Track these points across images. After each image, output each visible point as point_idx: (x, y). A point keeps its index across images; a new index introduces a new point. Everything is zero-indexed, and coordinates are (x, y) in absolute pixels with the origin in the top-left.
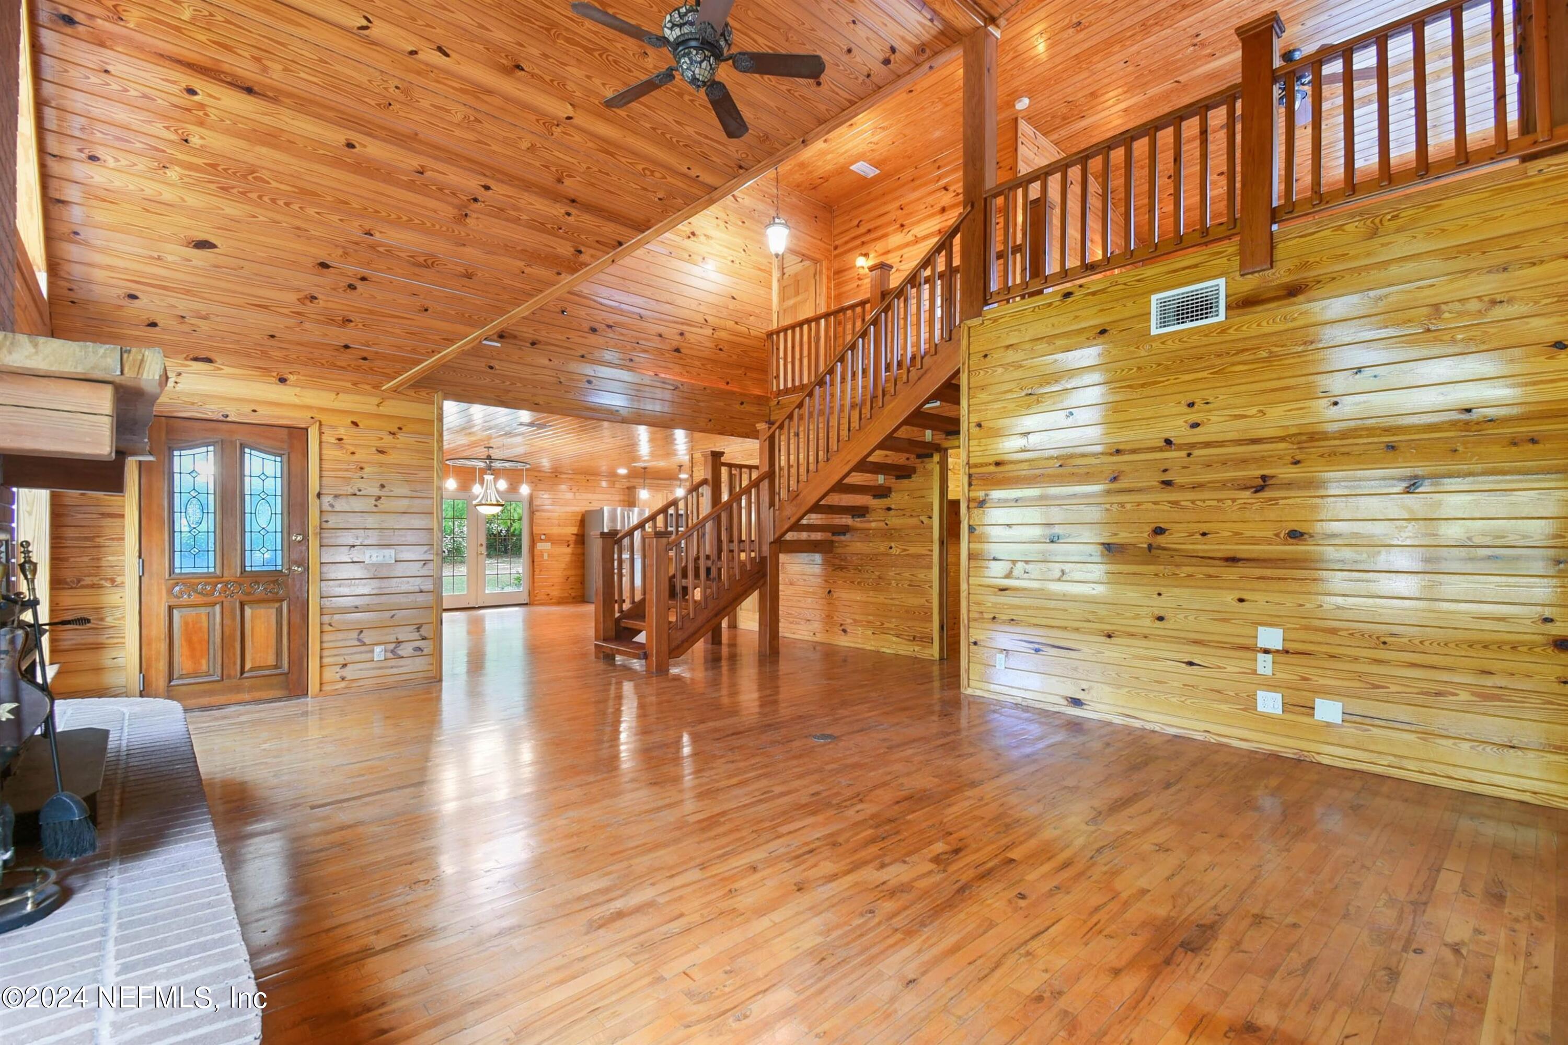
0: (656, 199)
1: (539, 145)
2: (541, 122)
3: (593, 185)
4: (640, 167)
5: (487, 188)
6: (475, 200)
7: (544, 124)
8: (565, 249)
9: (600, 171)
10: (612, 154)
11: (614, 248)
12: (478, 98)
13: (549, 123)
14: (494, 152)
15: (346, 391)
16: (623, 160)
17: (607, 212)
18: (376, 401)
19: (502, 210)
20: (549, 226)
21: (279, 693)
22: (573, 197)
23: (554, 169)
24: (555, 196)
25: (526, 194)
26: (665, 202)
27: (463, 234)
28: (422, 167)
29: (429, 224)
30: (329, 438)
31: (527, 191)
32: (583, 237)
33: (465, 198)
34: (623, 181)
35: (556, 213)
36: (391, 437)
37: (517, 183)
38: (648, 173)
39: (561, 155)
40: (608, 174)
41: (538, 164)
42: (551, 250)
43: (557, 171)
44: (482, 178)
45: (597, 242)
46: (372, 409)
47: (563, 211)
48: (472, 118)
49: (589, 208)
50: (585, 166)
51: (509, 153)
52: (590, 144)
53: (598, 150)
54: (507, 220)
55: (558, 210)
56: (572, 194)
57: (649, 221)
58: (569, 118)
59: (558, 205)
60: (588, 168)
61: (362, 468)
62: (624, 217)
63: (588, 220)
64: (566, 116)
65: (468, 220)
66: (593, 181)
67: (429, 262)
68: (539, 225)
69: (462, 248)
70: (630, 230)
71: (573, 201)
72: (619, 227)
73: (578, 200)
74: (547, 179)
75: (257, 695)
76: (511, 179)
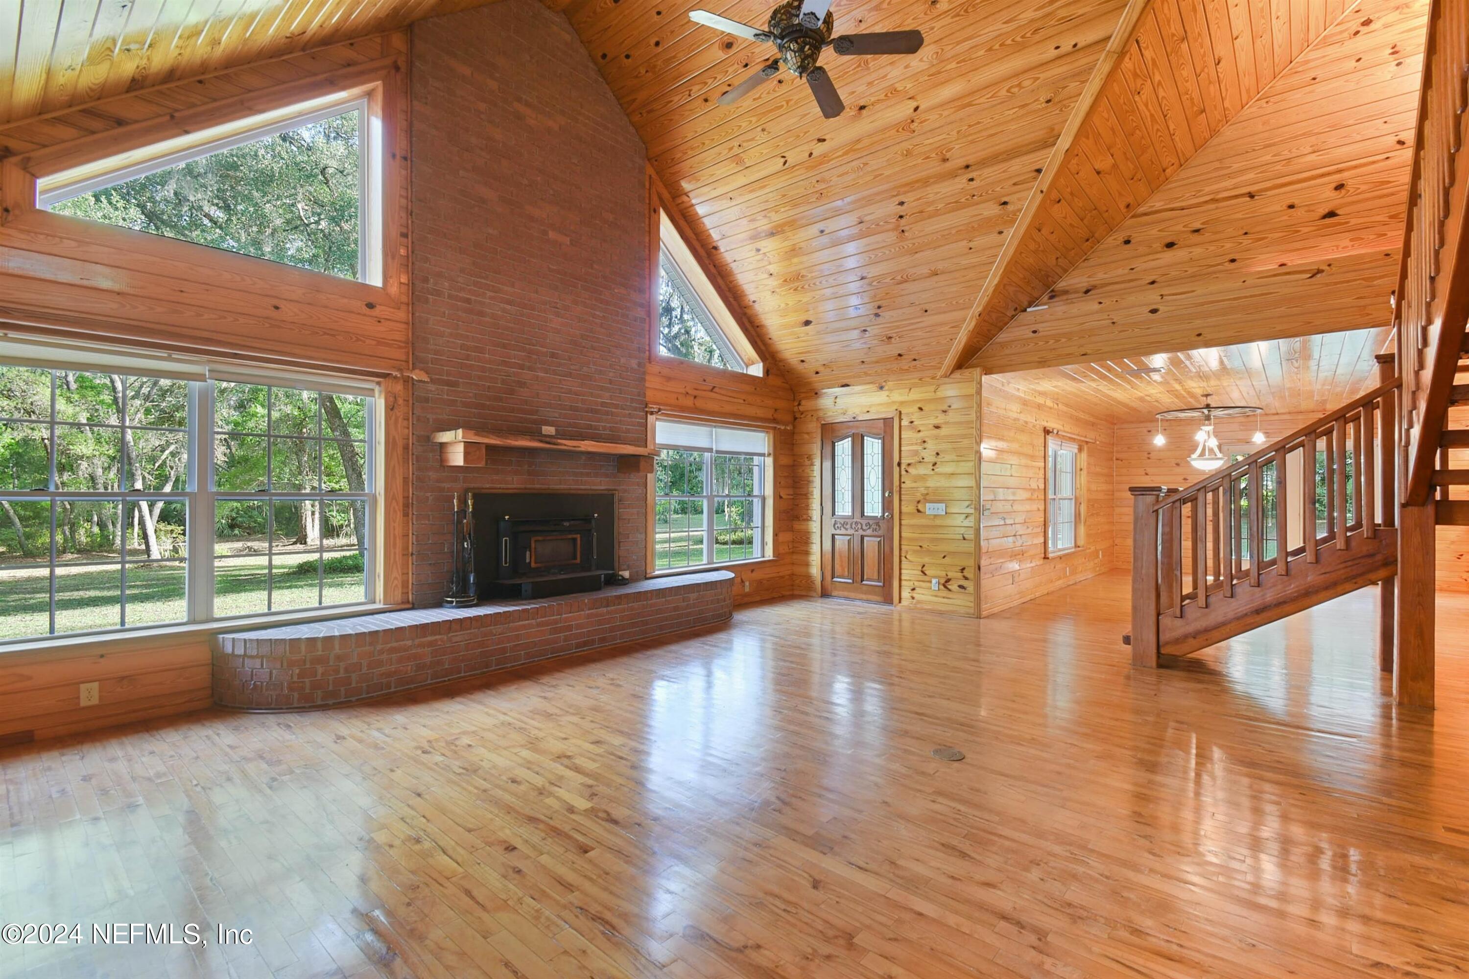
0: (1044, 105)
1: (911, 147)
2: (900, 130)
3: (972, 142)
4: (1003, 92)
5: (902, 203)
6: (901, 217)
7: (903, 129)
8: (991, 210)
9: (970, 126)
10: (969, 105)
11: (1035, 178)
12: (855, 150)
13: (907, 126)
14: (888, 176)
15: (915, 385)
16: (983, 100)
17: (1004, 152)
18: (932, 388)
19: (922, 212)
20: (963, 200)
21: (879, 599)
22: (965, 164)
23: (934, 155)
24: (952, 175)
25: (928, 188)
26: (1055, 100)
27: (910, 245)
28: (859, 218)
29: (887, 252)
30: (905, 423)
31: (927, 186)
32: (998, 189)
33: (894, 220)
34: (997, 117)
35: (961, 186)
36: (943, 414)
37: (917, 185)
38: (1015, 90)
39: (931, 141)
40: (979, 123)
41: (920, 161)
42: (980, 217)
43: (937, 154)
44: (895, 199)
45: (1014, 184)
46: (931, 395)
47: (965, 181)
48: (862, 166)
49: (984, 163)
50: (954, 133)
51: (897, 169)
52: (945, 113)
53: (955, 112)
54: (930, 217)
55: (961, 182)
56: (962, 162)
57: (1052, 130)
58: (916, 109)
59: (957, 180)
60: (958, 132)
61: (924, 442)
62: (1023, 146)
63: (990, 173)
64: (912, 110)
65: (906, 234)
66: (970, 138)
67: (905, 277)
68: (956, 206)
69: (917, 255)
70: (1039, 154)
71: (967, 167)
72: (1025, 158)
73: (970, 163)
74: (935, 167)
75: (870, 597)
76: (911, 186)
